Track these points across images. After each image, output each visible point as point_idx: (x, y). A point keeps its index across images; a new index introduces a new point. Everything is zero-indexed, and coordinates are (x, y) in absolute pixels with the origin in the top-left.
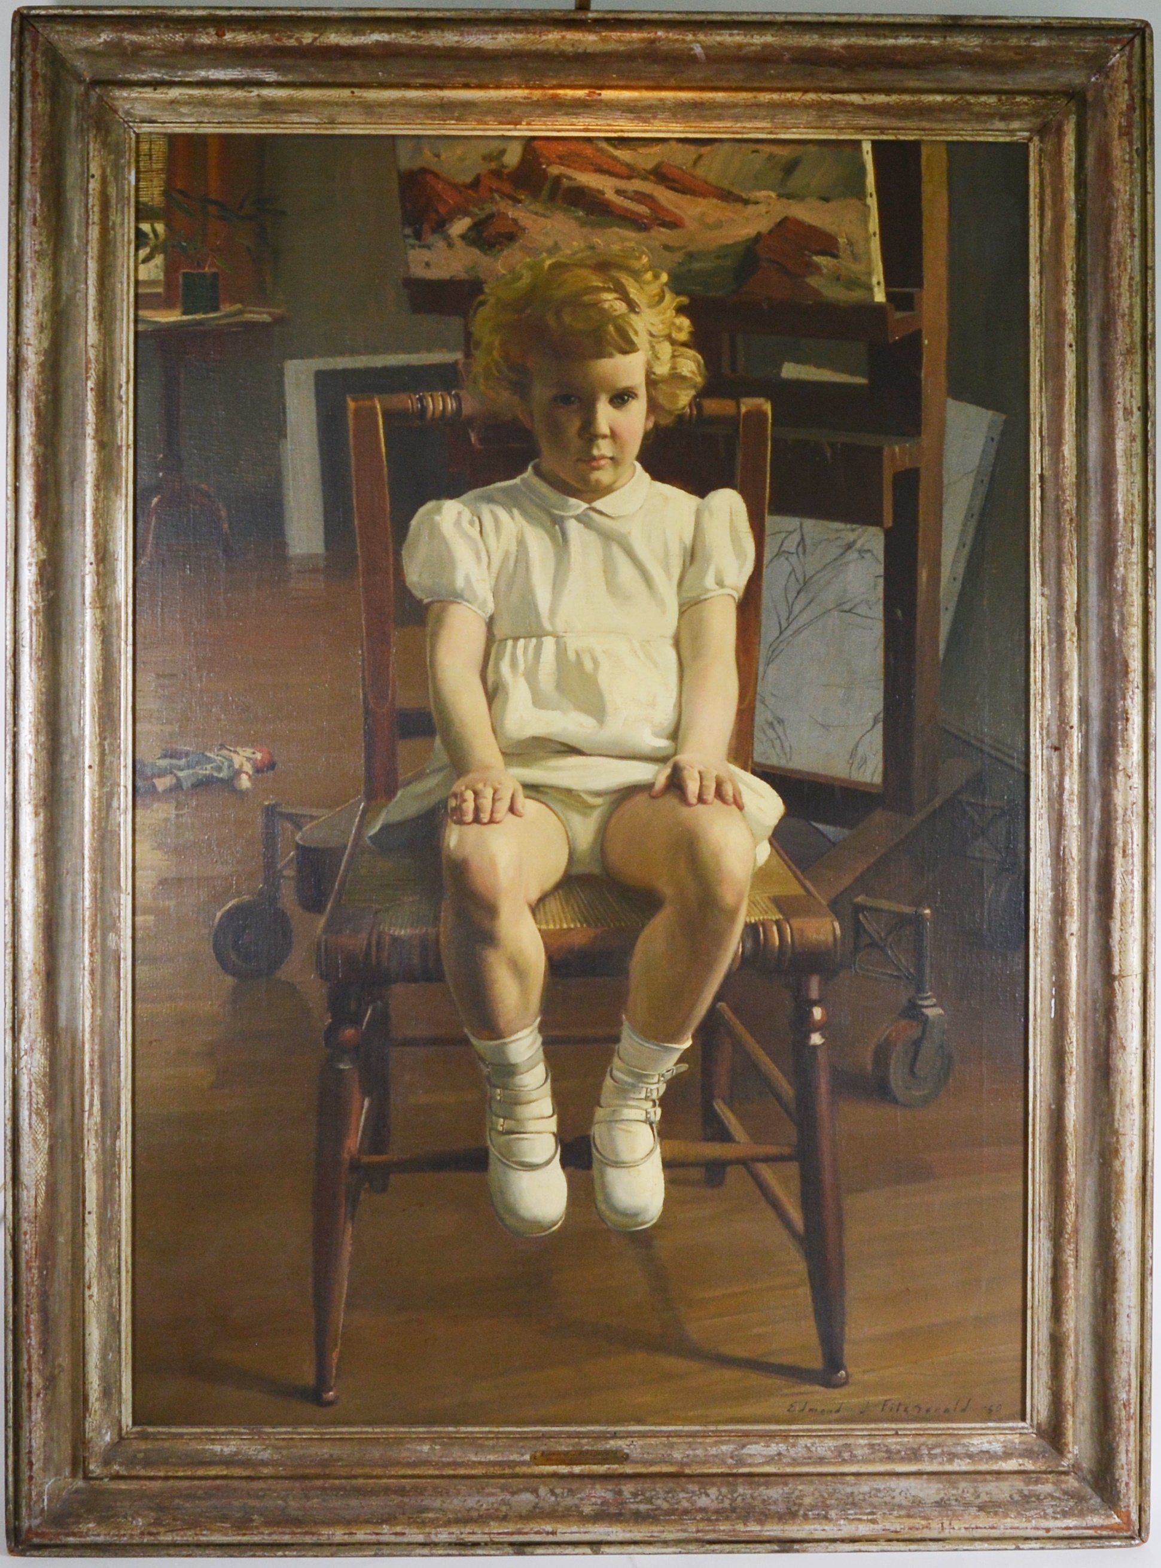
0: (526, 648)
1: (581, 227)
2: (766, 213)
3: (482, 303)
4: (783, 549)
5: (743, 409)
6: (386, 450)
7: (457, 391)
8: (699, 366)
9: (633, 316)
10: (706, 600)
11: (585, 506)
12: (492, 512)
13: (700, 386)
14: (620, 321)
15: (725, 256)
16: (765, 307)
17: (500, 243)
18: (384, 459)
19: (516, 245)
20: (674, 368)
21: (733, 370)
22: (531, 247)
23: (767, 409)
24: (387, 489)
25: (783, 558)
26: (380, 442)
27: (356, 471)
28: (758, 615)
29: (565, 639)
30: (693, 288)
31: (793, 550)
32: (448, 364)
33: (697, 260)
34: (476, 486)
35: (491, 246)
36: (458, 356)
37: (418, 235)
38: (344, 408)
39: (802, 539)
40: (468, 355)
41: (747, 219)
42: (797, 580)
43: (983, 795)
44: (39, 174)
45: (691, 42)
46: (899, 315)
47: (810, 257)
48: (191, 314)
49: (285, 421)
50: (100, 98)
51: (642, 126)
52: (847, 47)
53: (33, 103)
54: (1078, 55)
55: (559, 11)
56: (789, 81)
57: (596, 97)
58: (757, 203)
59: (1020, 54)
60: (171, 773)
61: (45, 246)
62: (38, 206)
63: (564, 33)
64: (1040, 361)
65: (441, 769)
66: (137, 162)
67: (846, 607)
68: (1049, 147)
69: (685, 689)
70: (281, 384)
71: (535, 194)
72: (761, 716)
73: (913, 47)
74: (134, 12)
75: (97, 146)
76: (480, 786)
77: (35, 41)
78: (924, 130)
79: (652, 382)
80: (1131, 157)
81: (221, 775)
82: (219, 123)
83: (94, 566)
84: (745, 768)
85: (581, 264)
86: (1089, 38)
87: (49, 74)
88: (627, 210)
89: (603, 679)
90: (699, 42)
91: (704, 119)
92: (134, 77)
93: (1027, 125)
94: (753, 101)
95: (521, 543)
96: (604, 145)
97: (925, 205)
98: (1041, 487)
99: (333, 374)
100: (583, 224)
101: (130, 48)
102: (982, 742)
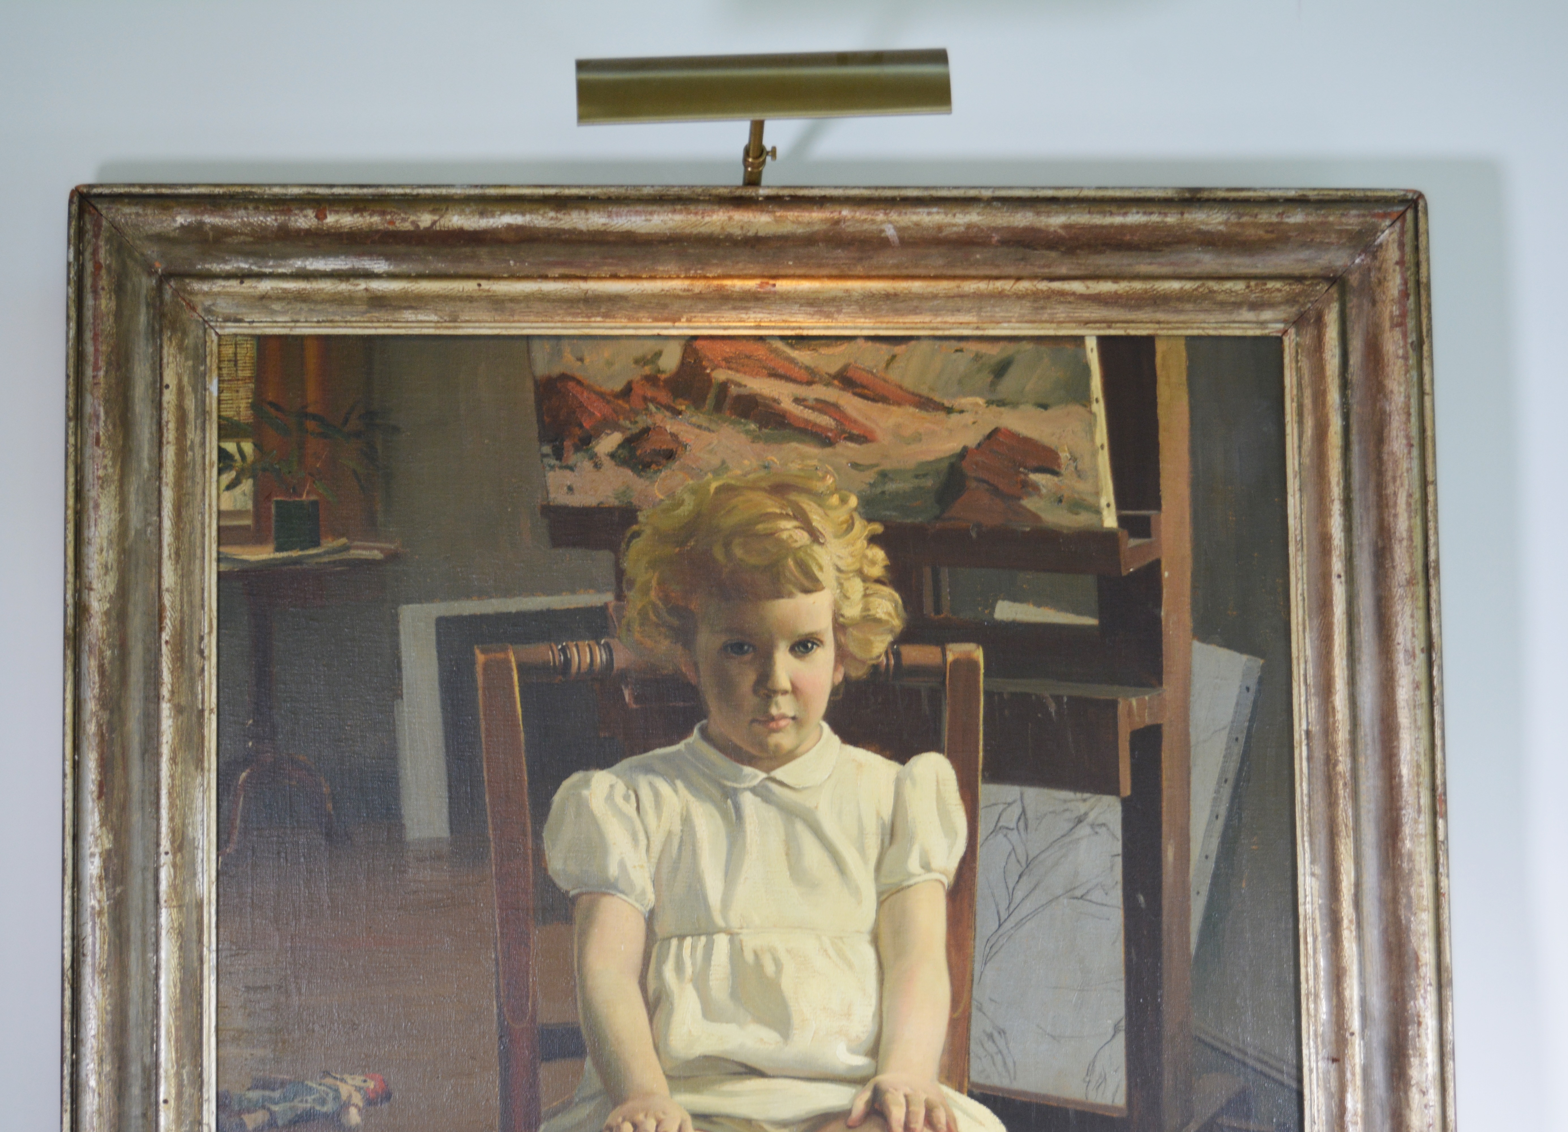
0: (693, 948)
1: (753, 442)
2: (974, 423)
3: (637, 534)
4: (1000, 824)
5: (950, 658)
6: (522, 712)
7: (607, 640)
8: (896, 607)
9: (816, 548)
10: (909, 886)
11: (762, 775)
12: (651, 784)
13: (898, 630)
14: (801, 554)
15: (925, 475)
16: (974, 535)
17: (658, 464)
18: (521, 723)
19: (676, 465)
20: (866, 609)
21: (938, 611)
22: (694, 466)
23: (978, 657)
24: (524, 759)
25: (1000, 836)
26: (515, 702)
27: (487, 737)
28: (972, 904)
29: (741, 937)
30: (888, 513)
31: (1013, 825)
32: (597, 608)
33: (892, 480)
34: (633, 754)
35: (647, 466)
36: (608, 598)
37: (558, 454)
38: (473, 663)
39: (1024, 812)
40: (620, 596)
41: (951, 431)
42: (1018, 861)
43: (1248, 1116)
44: (102, 385)
45: (882, 222)
46: (1133, 542)
47: (1026, 475)
48: (287, 550)
49: (400, 678)
50: (176, 293)
51: (824, 322)
52: (1066, 227)
53: (95, 299)
54: (1340, 232)
55: (725, 187)
56: (998, 266)
57: (769, 288)
58: (962, 412)
59: (1272, 232)
60: (263, 1107)
61: (110, 470)
62: (102, 423)
63: (731, 213)
64: (1302, 594)
65: (592, 1097)
66: (220, 369)
67: (1078, 893)
68: (1307, 339)
69: (885, 995)
70: (396, 634)
71: (698, 403)
72: (978, 1026)
73: (1145, 226)
74: (217, 191)
75: (172, 351)
76: (641, 1117)
77: (98, 225)
78: (1159, 322)
79: (840, 626)
80: (1406, 352)
81: (325, 1109)
82: (318, 322)
83: (170, 856)
84: (960, 1090)
85: (753, 487)
86: (1354, 212)
87: (114, 265)
88: (807, 421)
89: (787, 984)
90: (890, 222)
91: (897, 312)
92: (216, 267)
93: (1283, 316)
94: (956, 291)
95: (687, 821)
96: (779, 345)
97: (1161, 412)
98: (1308, 745)
99: (459, 620)
100: (755, 439)
101: (211, 234)
102: (1246, 1054)
